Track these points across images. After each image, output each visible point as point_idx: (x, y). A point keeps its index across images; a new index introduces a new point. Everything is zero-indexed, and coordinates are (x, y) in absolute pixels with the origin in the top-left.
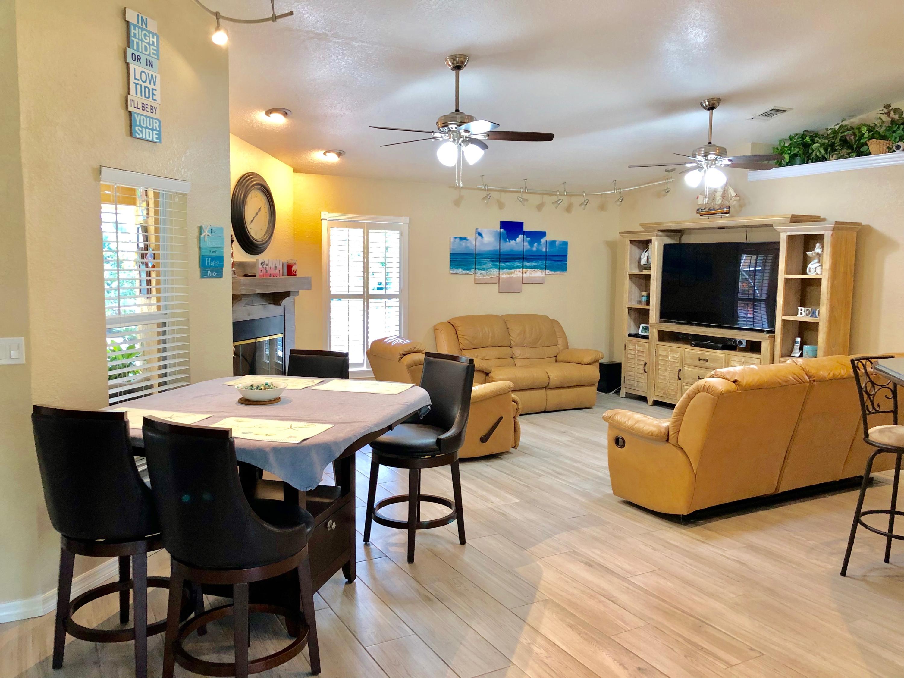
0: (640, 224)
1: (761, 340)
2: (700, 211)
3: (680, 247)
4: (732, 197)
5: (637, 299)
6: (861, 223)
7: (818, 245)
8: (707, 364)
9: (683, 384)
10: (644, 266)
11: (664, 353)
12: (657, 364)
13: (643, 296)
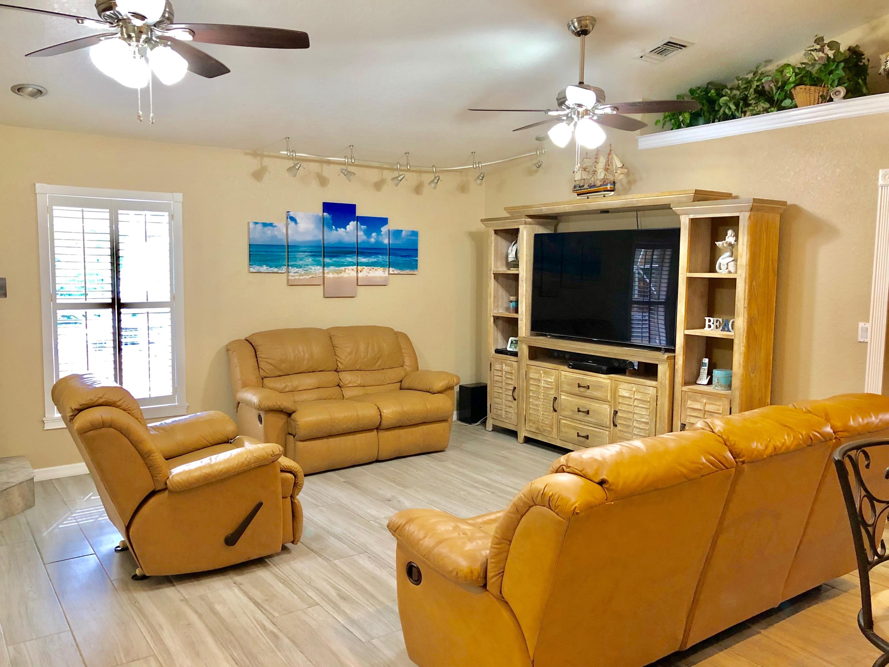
0: (506, 209)
1: (657, 363)
2: (578, 188)
3: (555, 237)
4: (617, 168)
5: (505, 305)
6: (786, 202)
7: (730, 232)
8: (588, 392)
9: (561, 417)
10: (513, 263)
11: (535, 376)
12: (528, 390)
13: (511, 302)
